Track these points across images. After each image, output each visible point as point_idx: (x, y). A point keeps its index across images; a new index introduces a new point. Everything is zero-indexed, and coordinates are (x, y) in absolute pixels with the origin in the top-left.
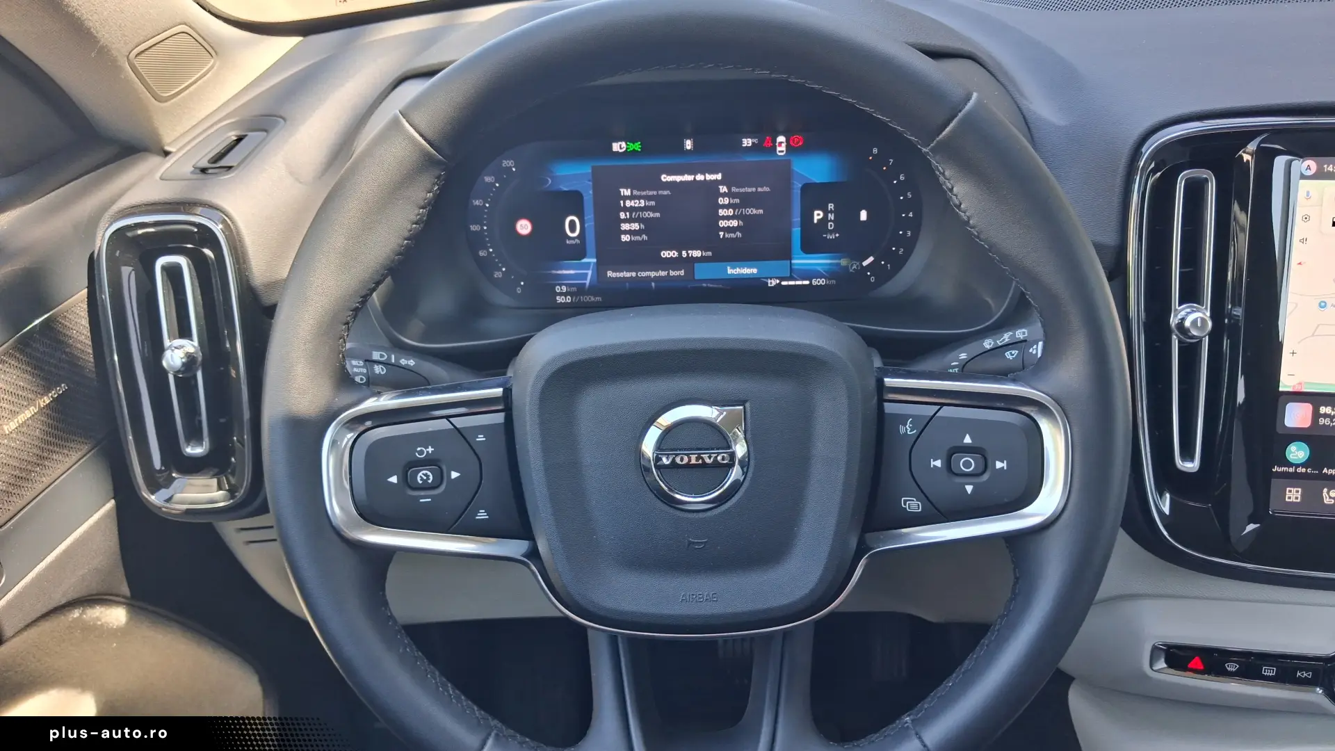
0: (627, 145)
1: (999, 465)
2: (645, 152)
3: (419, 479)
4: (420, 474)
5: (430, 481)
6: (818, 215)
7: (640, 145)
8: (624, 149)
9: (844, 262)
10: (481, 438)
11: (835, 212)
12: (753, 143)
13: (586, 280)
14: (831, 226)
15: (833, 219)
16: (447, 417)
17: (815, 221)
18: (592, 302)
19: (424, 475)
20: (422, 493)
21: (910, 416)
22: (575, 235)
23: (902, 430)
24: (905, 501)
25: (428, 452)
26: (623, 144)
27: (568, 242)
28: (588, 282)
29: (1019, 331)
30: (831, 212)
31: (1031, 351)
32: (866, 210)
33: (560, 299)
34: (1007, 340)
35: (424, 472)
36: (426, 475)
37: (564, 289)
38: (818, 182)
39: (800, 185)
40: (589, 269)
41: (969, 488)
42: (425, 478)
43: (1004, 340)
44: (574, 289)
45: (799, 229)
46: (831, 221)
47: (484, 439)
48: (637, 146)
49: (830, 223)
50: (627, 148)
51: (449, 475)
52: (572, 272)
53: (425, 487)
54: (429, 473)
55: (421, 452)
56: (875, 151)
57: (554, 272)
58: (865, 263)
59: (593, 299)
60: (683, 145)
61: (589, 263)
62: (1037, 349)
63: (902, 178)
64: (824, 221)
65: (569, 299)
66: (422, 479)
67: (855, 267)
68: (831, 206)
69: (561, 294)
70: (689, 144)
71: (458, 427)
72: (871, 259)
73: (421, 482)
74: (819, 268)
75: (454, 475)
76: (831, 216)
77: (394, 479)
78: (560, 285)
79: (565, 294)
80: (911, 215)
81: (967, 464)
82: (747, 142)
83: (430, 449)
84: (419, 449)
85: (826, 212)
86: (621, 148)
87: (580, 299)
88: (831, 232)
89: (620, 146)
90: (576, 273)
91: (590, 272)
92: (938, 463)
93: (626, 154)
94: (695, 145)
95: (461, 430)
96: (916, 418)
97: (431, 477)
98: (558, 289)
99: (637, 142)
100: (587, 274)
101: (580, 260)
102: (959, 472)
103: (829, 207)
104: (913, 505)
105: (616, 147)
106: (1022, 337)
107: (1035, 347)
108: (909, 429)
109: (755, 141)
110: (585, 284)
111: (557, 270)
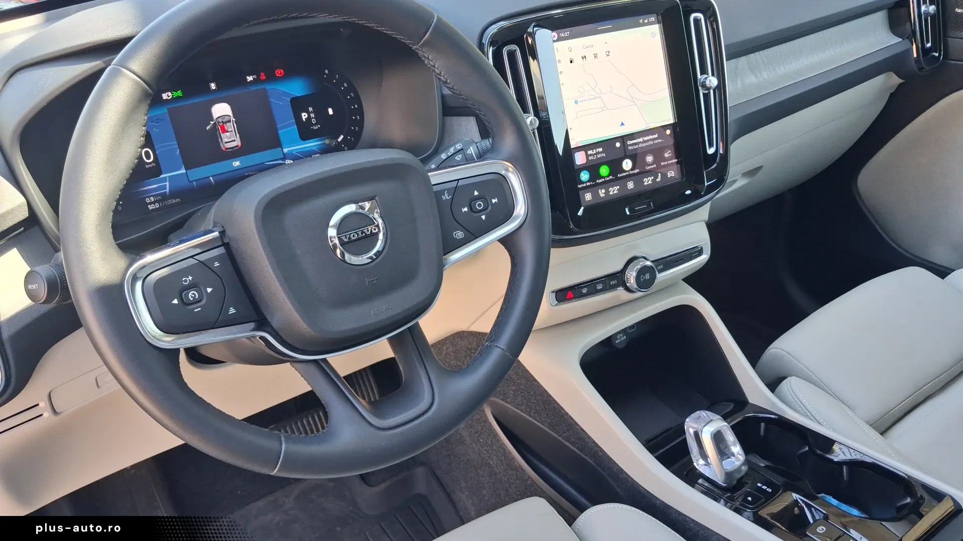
0: (172, 93)
1: (494, 201)
2: (186, 96)
3: (190, 297)
4: (190, 294)
5: (197, 297)
6: (304, 116)
7: (181, 92)
8: (171, 97)
9: (327, 142)
10: (217, 264)
11: (313, 112)
12: (254, 78)
13: (166, 189)
14: (314, 121)
15: (314, 116)
16: (192, 257)
17: (304, 120)
18: (174, 203)
19: (192, 295)
20: (194, 306)
21: (445, 190)
22: (152, 159)
23: (444, 198)
24: (455, 234)
25: (189, 280)
26: (170, 94)
27: (147, 167)
28: (168, 190)
29: (457, 146)
30: (312, 112)
31: (468, 152)
32: (330, 108)
33: (151, 207)
34: (453, 152)
35: (192, 292)
36: (193, 294)
37: (152, 199)
38: (299, 95)
39: (289, 100)
40: (166, 182)
41: (483, 217)
42: (193, 296)
43: (451, 152)
44: (159, 198)
45: (296, 126)
46: (313, 118)
47: (219, 264)
48: (179, 93)
49: (313, 120)
50: (173, 96)
51: (206, 291)
52: (155, 186)
53: (196, 302)
54: (195, 292)
55: (186, 281)
56: (327, 71)
57: (142, 189)
58: (339, 140)
59: (174, 201)
60: (209, 87)
61: (166, 177)
62: (471, 151)
63: (345, 85)
64: (309, 118)
65: (157, 205)
66: (192, 297)
67: (334, 143)
68: (311, 109)
69: (151, 203)
70: (213, 86)
71: (201, 260)
72: (342, 137)
73: (192, 299)
74: (314, 148)
75: (209, 290)
76: (312, 115)
77: (175, 301)
78: (149, 197)
79: (154, 203)
80: (356, 106)
81: (479, 206)
82: (250, 78)
83: (190, 278)
84: (184, 279)
85: (309, 113)
86: (168, 97)
87: (165, 203)
88: (315, 125)
89: (168, 95)
90: (158, 186)
91: (167, 184)
92: (466, 209)
93: (174, 100)
94: (217, 85)
95: (204, 262)
96: (449, 190)
97: (197, 295)
98: (147, 200)
99: (178, 91)
100: (166, 185)
101: (159, 176)
102: (478, 211)
103: (310, 110)
104: (459, 235)
105: (165, 96)
106: (459, 148)
107: (469, 150)
108: (447, 196)
109: (255, 76)
110: (166, 192)
111: (144, 187)
